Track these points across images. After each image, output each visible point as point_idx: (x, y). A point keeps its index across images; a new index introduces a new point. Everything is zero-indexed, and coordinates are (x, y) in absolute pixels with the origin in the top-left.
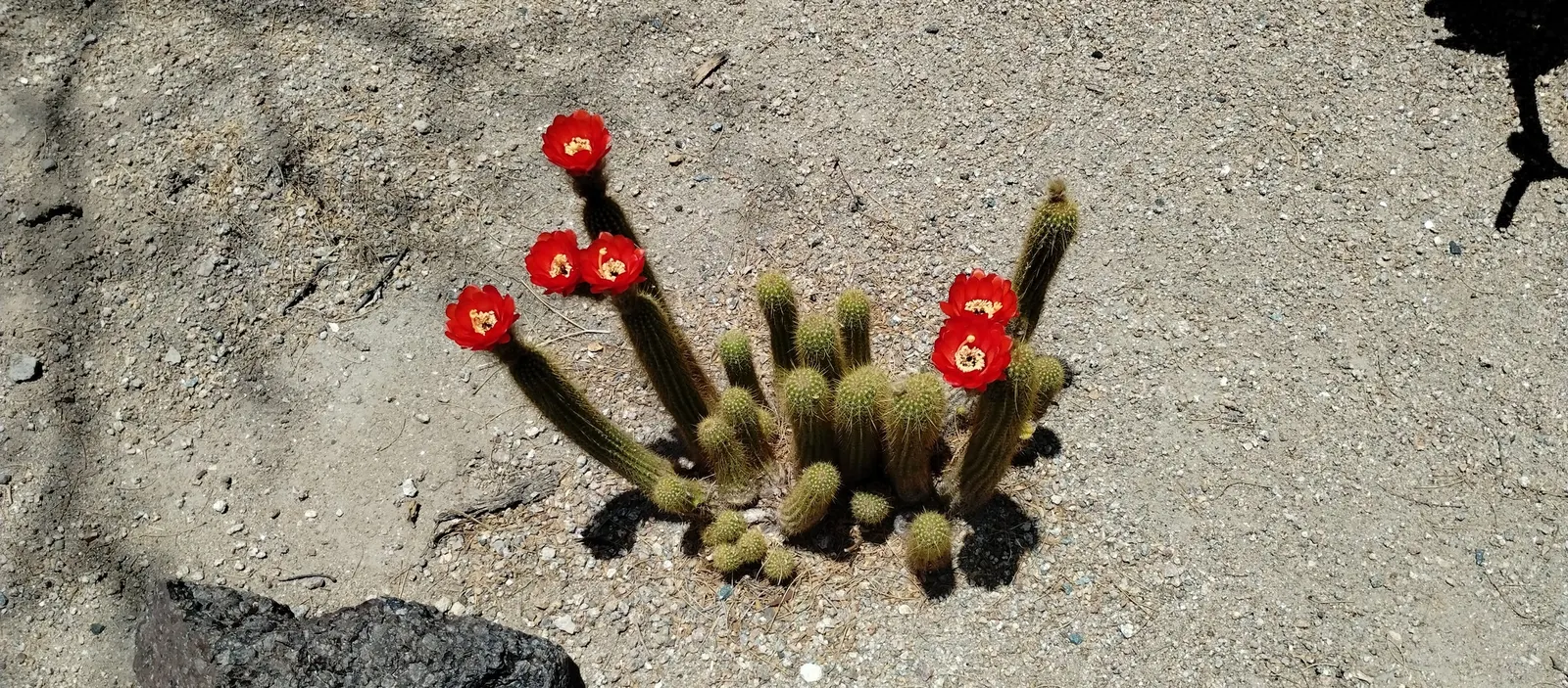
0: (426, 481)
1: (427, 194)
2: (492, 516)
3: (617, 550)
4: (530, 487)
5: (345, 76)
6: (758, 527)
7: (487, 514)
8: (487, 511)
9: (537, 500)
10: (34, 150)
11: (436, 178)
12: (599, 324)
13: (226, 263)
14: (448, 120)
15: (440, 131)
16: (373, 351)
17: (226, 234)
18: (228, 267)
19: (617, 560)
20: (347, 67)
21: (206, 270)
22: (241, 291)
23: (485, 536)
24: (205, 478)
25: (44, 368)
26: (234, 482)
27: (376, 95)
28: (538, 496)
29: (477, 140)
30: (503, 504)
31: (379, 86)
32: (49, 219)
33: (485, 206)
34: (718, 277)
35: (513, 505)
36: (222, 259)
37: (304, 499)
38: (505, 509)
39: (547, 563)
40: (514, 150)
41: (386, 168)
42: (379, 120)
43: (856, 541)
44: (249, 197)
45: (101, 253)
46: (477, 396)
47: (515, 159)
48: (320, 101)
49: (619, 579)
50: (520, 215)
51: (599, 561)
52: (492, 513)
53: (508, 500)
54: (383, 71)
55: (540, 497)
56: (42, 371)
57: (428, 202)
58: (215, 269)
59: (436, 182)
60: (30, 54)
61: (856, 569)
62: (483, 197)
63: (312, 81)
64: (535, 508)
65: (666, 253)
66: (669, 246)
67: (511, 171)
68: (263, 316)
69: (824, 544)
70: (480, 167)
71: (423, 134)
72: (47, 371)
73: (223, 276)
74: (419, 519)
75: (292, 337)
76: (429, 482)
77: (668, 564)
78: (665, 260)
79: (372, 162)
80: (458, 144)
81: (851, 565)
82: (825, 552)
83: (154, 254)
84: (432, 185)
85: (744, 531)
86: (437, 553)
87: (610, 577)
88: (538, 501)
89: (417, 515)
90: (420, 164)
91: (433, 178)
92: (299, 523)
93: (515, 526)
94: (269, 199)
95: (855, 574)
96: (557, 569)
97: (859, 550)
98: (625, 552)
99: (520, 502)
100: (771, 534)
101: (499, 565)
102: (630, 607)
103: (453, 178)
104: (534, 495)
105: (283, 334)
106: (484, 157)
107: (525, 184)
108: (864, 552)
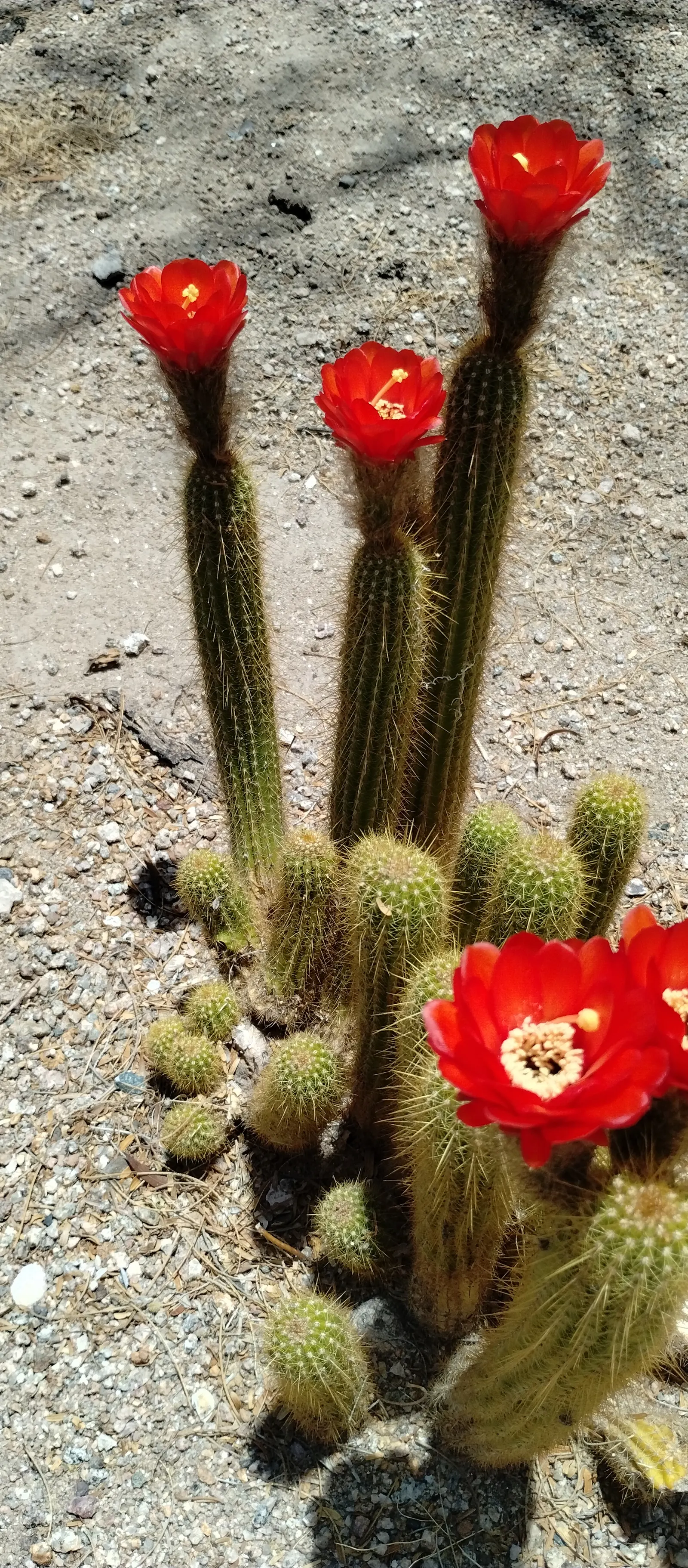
0: (155, 658)
1: (546, 482)
2: (136, 744)
3: (152, 913)
4: (197, 766)
5: (641, 342)
6: (238, 1061)
7: (135, 736)
8: (137, 732)
9: (186, 783)
10: (358, 169)
11: (575, 482)
12: (492, 742)
13: (324, 352)
14: (662, 456)
15: (641, 455)
16: (301, 532)
17: (359, 333)
18: (321, 355)
19: (137, 920)
20: (653, 339)
21: (305, 339)
22: (302, 382)
23: (104, 749)
24: (62, 464)
25: (119, 284)
26: (66, 487)
27: (638, 378)
28: (191, 782)
29: (659, 495)
30: (156, 745)
31: (651, 374)
32: (288, 212)
33: (574, 545)
34: (667, 851)
35: (164, 761)
36: (328, 345)
37: (74, 554)
38: (153, 753)
39: (95, 836)
40: (674, 537)
41: (551, 430)
42: (607, 395)
43: (306, 1252)
44: (417, 329)
45: (271, 257)
46: (304, 658)
47: (663, 544)
48: (586, 334)
49: (105, 936)
50: (589, 585)
51: (124, 898)
52: (140, 742)
53: (164, 748)
54: (674, 370)
55: (190, 786)
56: (115, 285)
57: (537, 490)
58: (312, 346)
59: (569, 484)
60: (465, 124)
61: (251, 1275)
62: (584, 539)
63: (608, 317)
64: (174, 789)
65: (656, 769)
66: (669, 768)
67: (643, 548)
68: (284, 415)
69: (278, 1197)
70: (623, 515)
71: (623, 442)
72: (118, 289)
73: (309, 359)
74: (99, 676)
75: (276, 454)
76: (155, 663)
77: (153, 986)
78: (643, 774)
79: (547, 413)
80: (636, 480)
81: (255, 1261)
82: (261, 1207)
83: (299, 297)
84: (563, 482)
85: (214, 1037)
86: (59, 711)
87: (106, 922)
88: (185, 787)
89: (103, 670)
90: (582, 460)
91: (572, 478)
92: (42, 566)
93: (135, 776)
94: (428, 346)
95: (241, 1277)
96: (90, 852)
97: (289, 1263)
98: (152, 924)
99: (171, 766)
100: (238, 1090)
101: (68, 783)
102: (63, 968)
103: (587, 497)
104: (190, 775)
105: (275, 443)
106: (639, 512)
107: (637, 570)
108: (290, 1276)
